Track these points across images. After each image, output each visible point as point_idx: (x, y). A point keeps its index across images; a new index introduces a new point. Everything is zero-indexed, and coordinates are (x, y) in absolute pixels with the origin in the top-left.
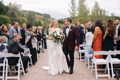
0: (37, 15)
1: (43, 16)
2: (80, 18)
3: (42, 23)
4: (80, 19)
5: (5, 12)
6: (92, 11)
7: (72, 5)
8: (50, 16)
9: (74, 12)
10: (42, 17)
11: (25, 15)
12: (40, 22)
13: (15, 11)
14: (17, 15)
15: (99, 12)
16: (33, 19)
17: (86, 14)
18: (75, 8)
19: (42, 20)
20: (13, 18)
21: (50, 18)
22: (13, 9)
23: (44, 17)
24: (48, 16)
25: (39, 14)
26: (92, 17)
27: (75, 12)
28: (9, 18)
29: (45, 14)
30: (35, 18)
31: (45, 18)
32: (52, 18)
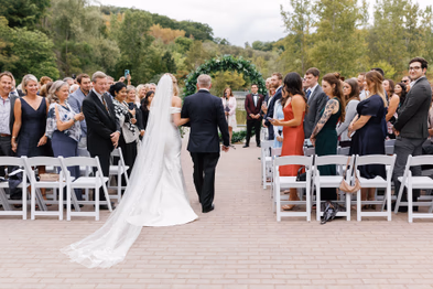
0: (157, 27)
1: (183, 32)
2: (321, 43)
3: (179, 59)
4: (324, 49)
5: (33, 17)
6: (378, 14)
8: (210, 30)
9: (301, 19)
10: (180, 34)
11: (109, 30)
12: (168, 55)
13: (73, 13)
14: (80, 29)
15: (405, 19)
16: (143, 43)
17: (348, 26)
18: (306, 3)
19: (179, 47)
20: (67, 42)
21: (211, 39)
22: (66, 7)
23: (187, 36)
24: (200, 32)
25: (166, 23)
26: (372, 37)
27: (305, 16)
28: (48, 42)
29: (189, 24)
30: (149, 40)
31: (191, 39)
32: (218, 39)
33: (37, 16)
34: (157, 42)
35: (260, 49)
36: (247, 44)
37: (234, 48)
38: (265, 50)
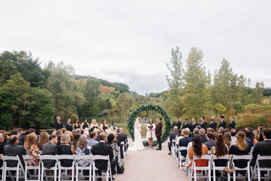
0: (102, 86)
1: (114, 88)
2: (189, 95)
3: (113, 102)
4: (190, 97)
5: (42, 82)
6: (216, 80)
7: (175, 66)
8: (128, 87)
9: (177, 82)
10: (112, 89)
11: (78, 87)
12: (108, 100)
13: (61, 79)
14: (65, 88)
15: (230, 82)
16: (95, 95)
17: (202, 86)
18: (180, 74)
19: (113, 96)
20: (59, 94)
21: (128, 91)
22: (58, 77)
23: (116, 90)
24: (123, 89)
25: (105, 83)
26: (213, 92)
27: (179, 81)
28: (50, 95)
29: (117, 84)
30: (99, 93)
31: (118, 92)
32: (132, 92)
33: (44, 81)
34: (102, 94)
35: (153, 97)
37: (140, 96)
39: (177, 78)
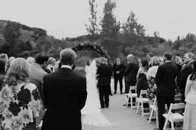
0: (21, 29)
3: (34, 44)
7: (92, 14)
8: (46, 32)
9: (93, 27)
10: (32, 33)
12: (28, 42)
16: (16, 36)
18: (96, 21)
19: (32, 38)
21: (46, 35)
23: (35, 33)
24: (41, 33)
27: (95, 26)
31: (38, 35)
32: (50, 36)
34: (23, 36)
35: (69, 41)
36: (63, 38)
37: (57, 40)
38: (72, 41)
39: (93, 24)
